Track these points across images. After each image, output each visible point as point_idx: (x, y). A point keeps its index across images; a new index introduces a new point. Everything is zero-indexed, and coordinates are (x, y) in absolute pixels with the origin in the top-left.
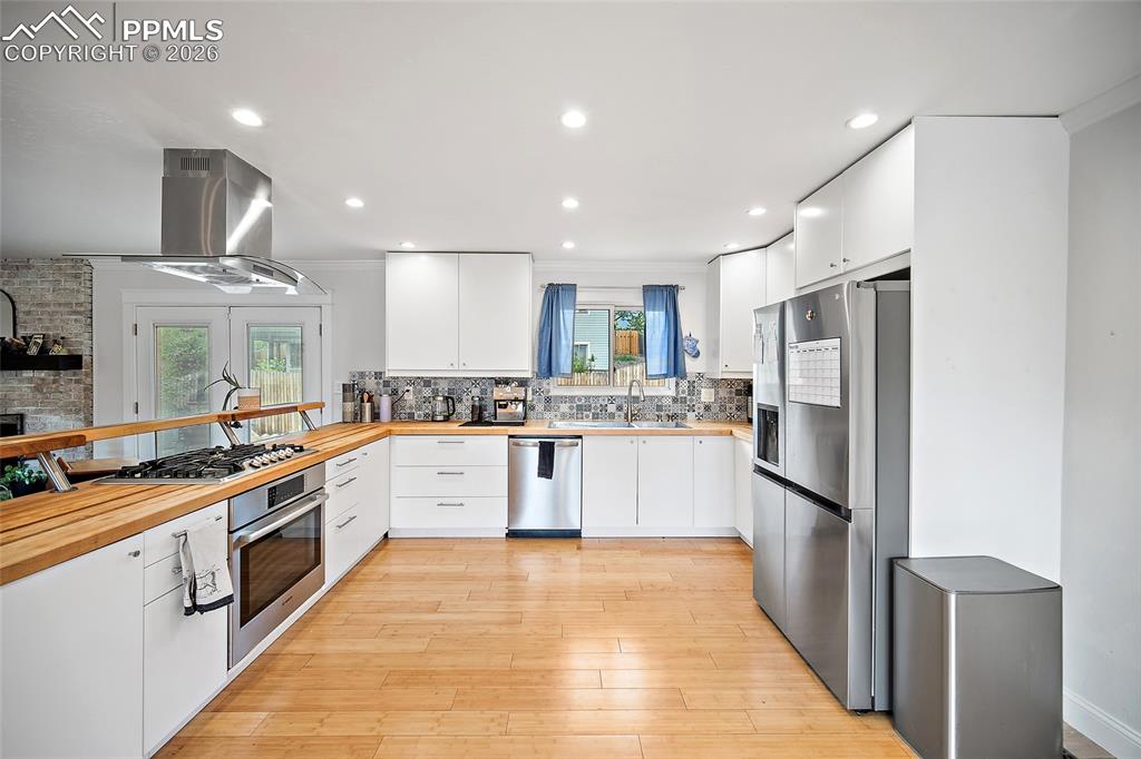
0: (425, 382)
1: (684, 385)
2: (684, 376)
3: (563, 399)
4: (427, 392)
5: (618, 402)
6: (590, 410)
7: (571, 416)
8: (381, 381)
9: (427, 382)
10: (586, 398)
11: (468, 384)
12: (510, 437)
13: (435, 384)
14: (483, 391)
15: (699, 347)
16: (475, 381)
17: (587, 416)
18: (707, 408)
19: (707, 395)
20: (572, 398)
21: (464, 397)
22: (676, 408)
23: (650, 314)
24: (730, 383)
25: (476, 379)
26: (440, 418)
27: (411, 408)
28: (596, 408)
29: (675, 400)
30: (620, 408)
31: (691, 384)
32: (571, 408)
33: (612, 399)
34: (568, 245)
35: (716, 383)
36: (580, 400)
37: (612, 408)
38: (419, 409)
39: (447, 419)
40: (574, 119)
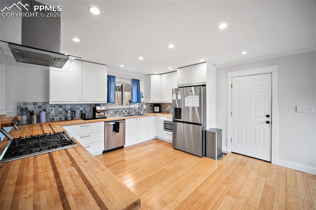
0: (59, 106)
1: (140, 104)
2: (140, 102)
3: (111, 110)
4: (61, 110)
5: (126, 109)
6: (118, 112)
7: (113, 114)
8: (37, 106)
9: (61, 106)
10: (118, 109)
11: (78, 106)
12: (105, 122)
13: (64, 106)
14: (84, 109)
15: (143, 95)
16: (81, 105)
17: (118, 114)
18: (145, 110)
19: (145, 107)
20: (113, 109)
21: (77, 111)
22: (139, 111)
23: (134, 87)
24: (149, 104)
25: (81, 104)
26: (70, 119)
27: (53, 116)
28: (120, 112)
29: (138, 108)
30: (126, 111)
31: (142, 104)
32: (113, 112)
33: (124, 109)
34: (122, 66)
35: (146, 104)
36: (116, 110)
37: (124, 111)
38: (57, 116)
39: (72, 119)
40: (171, 46)
